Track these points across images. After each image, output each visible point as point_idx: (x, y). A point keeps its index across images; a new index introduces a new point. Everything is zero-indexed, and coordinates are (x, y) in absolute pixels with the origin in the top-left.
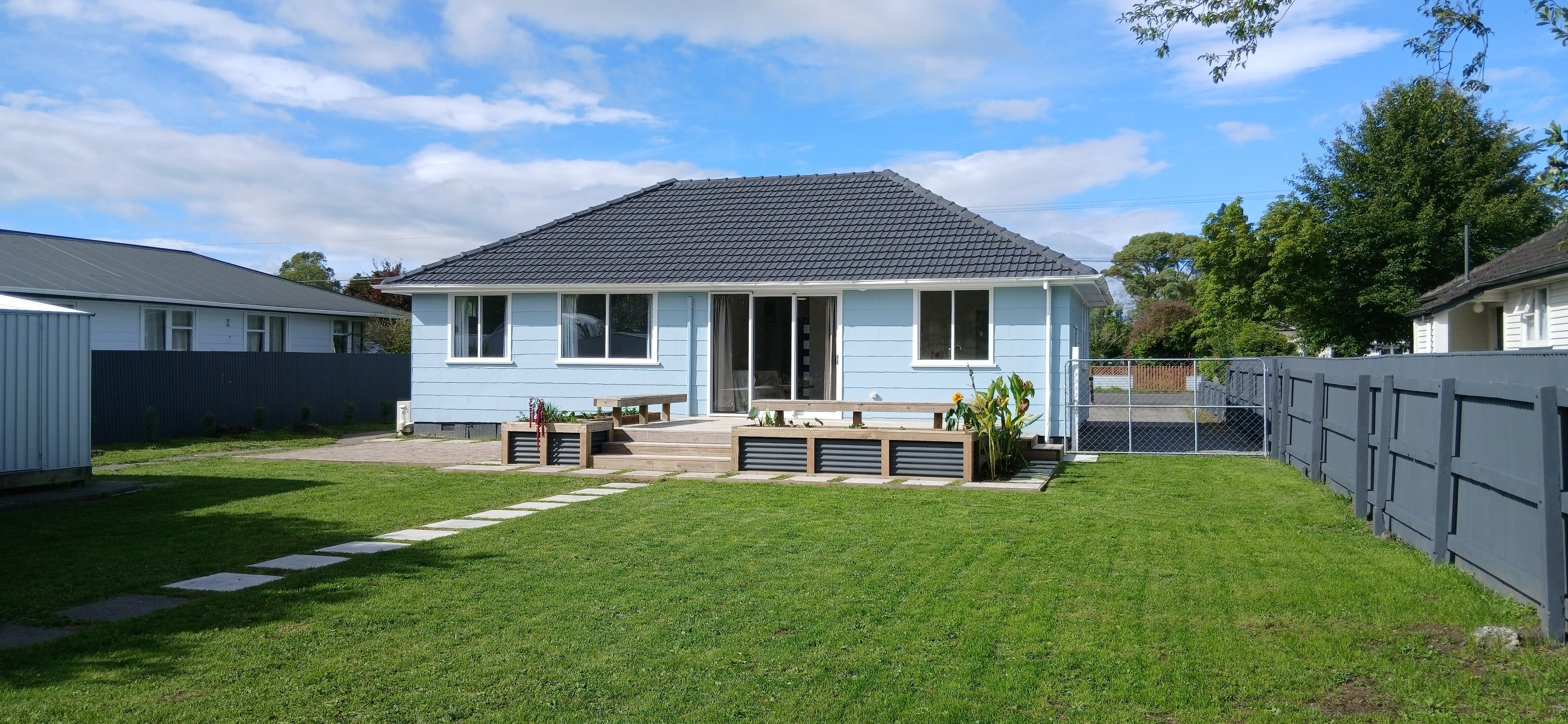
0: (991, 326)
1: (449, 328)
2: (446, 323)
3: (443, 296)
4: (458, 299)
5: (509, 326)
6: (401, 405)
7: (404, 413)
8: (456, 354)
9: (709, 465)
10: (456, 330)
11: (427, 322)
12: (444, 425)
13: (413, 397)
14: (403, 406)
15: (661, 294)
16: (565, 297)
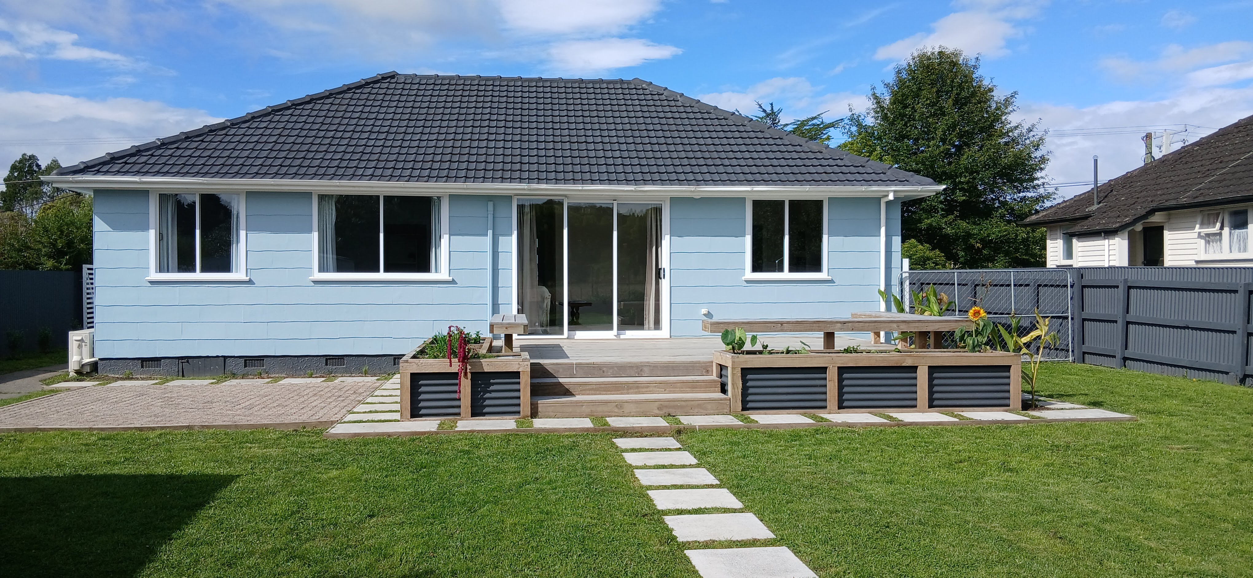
0: (825, 238)
1: (152, 235)
2: (146, 228)
3: (143, 194)
4: (164, 198)
5: (243, 233)
6: (74, 336)
7: (80, 347)
8: (161, 269)
9: (699, 406)
10: (161, 237)
11: (116, 226)
12: (143, 360)
13: (97, 326)
14: (80, 338)
15: (453, 198)
16: (322, 198)
